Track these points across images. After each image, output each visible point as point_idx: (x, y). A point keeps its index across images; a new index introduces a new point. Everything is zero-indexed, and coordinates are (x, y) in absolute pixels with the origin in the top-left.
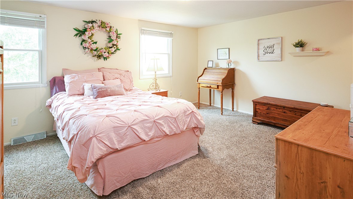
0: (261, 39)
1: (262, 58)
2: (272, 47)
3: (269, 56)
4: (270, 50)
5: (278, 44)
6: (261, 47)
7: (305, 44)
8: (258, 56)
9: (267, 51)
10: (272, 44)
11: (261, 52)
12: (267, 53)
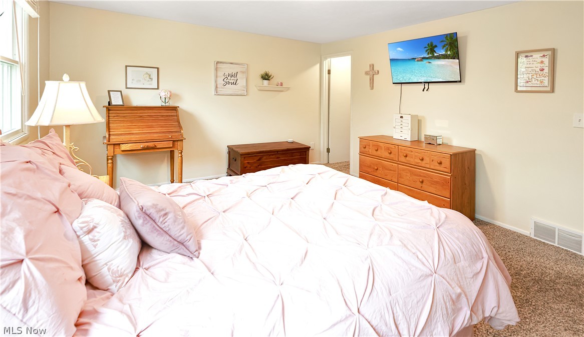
0: (221, 62)
1: (222, 90)
2: (234, 75)
3: (230, 89)
4: (232, 80)
5: (243, 72)
6: (220, 74)
7: (272, 77)
8: (217, 87)
9: (228, 81)
10: (234, 72)
11: (220, 81)
12: (229, 83)
